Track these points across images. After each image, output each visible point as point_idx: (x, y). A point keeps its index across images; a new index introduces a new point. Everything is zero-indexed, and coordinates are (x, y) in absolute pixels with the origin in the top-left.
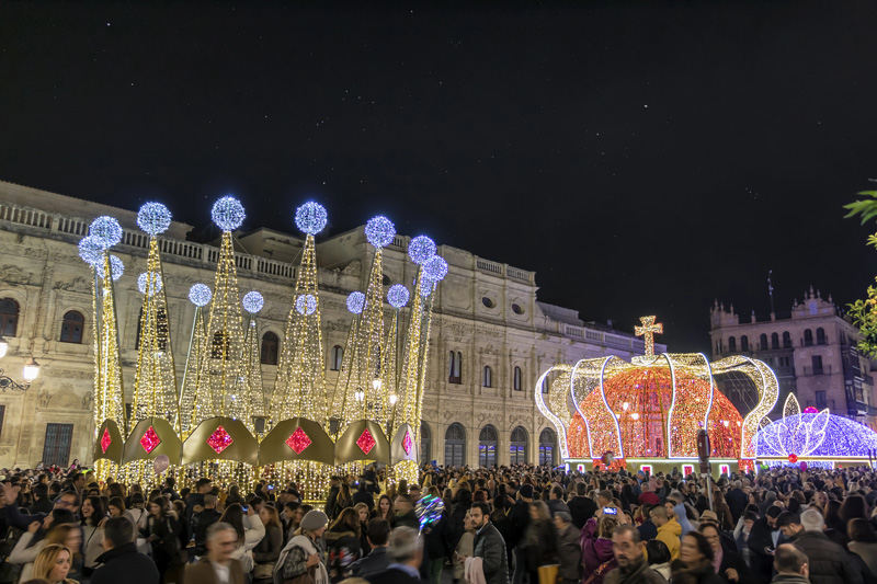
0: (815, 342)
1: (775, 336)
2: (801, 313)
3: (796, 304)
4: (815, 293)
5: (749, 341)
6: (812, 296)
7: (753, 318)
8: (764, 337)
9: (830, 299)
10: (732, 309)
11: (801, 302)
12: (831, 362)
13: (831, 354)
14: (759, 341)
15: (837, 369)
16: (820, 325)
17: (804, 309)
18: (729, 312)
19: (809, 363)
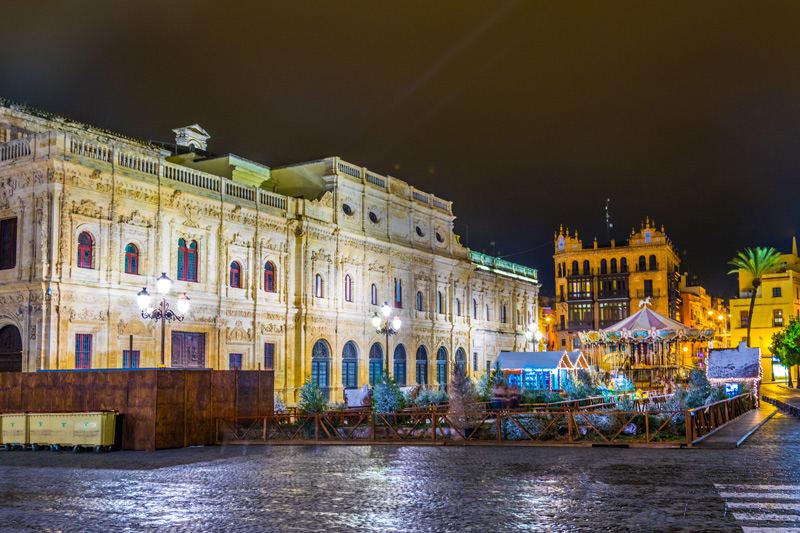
0: (648, 268)
1: (614, 261)
2: (637, 241)
3: (633, 232)
4: (650, 223)
5: (591, 266)
6: (648, 226)
7: (595, 244)
8: (604, 262)
9: (663, 230)
10: (576, 234)
11: (638, 231)
12: (660, 286)
13: (660, 279)
14: (599, 266)
15: (664, 292)
16: (652, 253)
17: (640, 238)
18: (573, 237)
19: (641, 287)
